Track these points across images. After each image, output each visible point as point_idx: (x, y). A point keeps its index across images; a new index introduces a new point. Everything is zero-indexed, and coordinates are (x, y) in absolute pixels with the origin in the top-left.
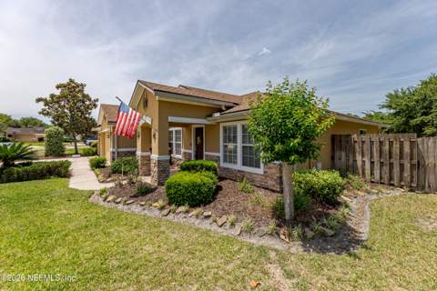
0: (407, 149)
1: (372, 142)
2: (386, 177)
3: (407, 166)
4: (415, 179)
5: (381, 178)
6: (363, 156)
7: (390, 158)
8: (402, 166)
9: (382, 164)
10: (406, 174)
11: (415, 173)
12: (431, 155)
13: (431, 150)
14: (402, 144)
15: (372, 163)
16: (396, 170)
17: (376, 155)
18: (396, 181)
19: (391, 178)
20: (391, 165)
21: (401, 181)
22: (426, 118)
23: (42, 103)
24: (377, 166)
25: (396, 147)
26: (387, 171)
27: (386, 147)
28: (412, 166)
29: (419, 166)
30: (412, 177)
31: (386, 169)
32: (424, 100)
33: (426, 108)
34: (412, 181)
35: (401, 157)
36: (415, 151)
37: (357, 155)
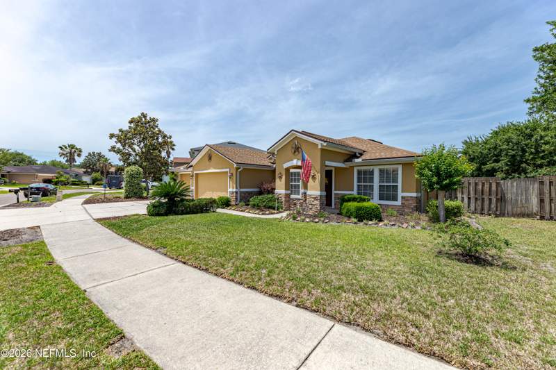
0: (494, 188)
1: (469, 184)
2: (479, 208)
3: (494, 200)
4: (499, 209)
5: (475, 209)
6: (462, 194)
7: (482, 194)
8: (490, 200)
9: (476, 199)
10: (493, 206)
11: (499, 205)
12: (509, 191)
13: (509, 188)
14: (490, 184)
15: (469, 198)
16: (486, 203)
17: (472, 193)
18: (486, 211)
19: (482, 209)
20: (483, 199)
21: (489, 210)
22: (497, 165)
23: (114, 139)
24: (473, 201)
25: (487, 186)
26: (480, 204)
27: (480, 187)
28: (497, 199)
29: (502, 199)
30: (497, 208)
31: (479, 203)
32: (495, 148)
33: (497, 156)
34: (497, 210)
35: (490, 194)
36: (499, 188)
37: (458, 193)
